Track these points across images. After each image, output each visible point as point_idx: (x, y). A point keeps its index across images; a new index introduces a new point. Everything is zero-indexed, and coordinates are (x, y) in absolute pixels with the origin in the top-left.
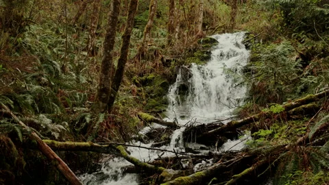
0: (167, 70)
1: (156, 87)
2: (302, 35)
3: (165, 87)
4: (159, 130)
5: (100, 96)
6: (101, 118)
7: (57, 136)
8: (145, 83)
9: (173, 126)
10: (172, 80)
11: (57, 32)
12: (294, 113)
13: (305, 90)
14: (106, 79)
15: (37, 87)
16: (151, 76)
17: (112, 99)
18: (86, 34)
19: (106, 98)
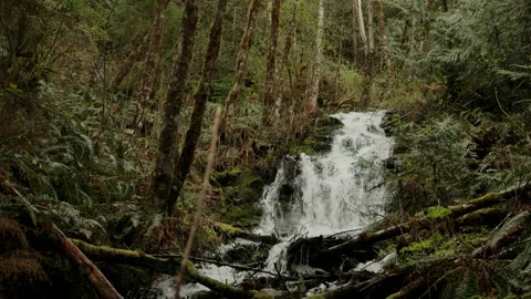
0: (262, 162)
1: (243, 188)
2: (478, 114)
3: (257, 189)
4: (248, 247)
5: (156, 187)
6: (157, 220)
7: (88, 234)
8: (225, 181)
9: (271, 241)
10: (269, 178)
11: (88, 98)
12: (467, 222)
13: (483, 190)
14: (167, 160)
15: (56, 164)
16: (235, 171)
17: (175, 194)
18: (132, 105)
19: (165, 191)
